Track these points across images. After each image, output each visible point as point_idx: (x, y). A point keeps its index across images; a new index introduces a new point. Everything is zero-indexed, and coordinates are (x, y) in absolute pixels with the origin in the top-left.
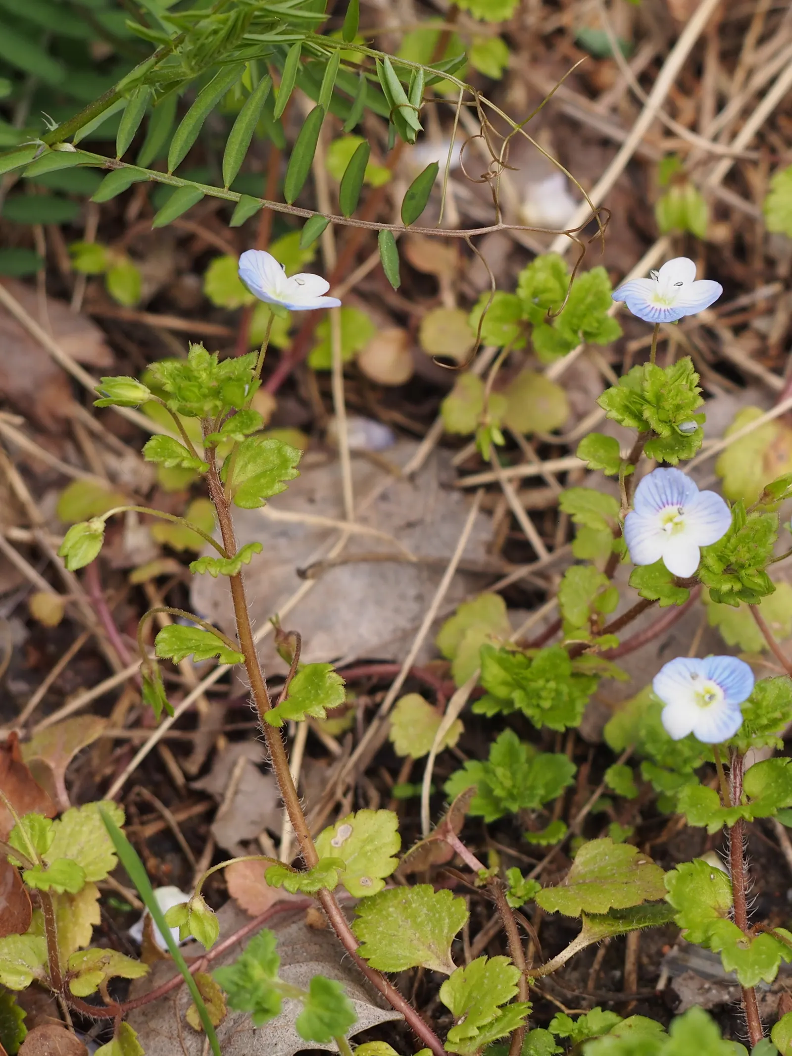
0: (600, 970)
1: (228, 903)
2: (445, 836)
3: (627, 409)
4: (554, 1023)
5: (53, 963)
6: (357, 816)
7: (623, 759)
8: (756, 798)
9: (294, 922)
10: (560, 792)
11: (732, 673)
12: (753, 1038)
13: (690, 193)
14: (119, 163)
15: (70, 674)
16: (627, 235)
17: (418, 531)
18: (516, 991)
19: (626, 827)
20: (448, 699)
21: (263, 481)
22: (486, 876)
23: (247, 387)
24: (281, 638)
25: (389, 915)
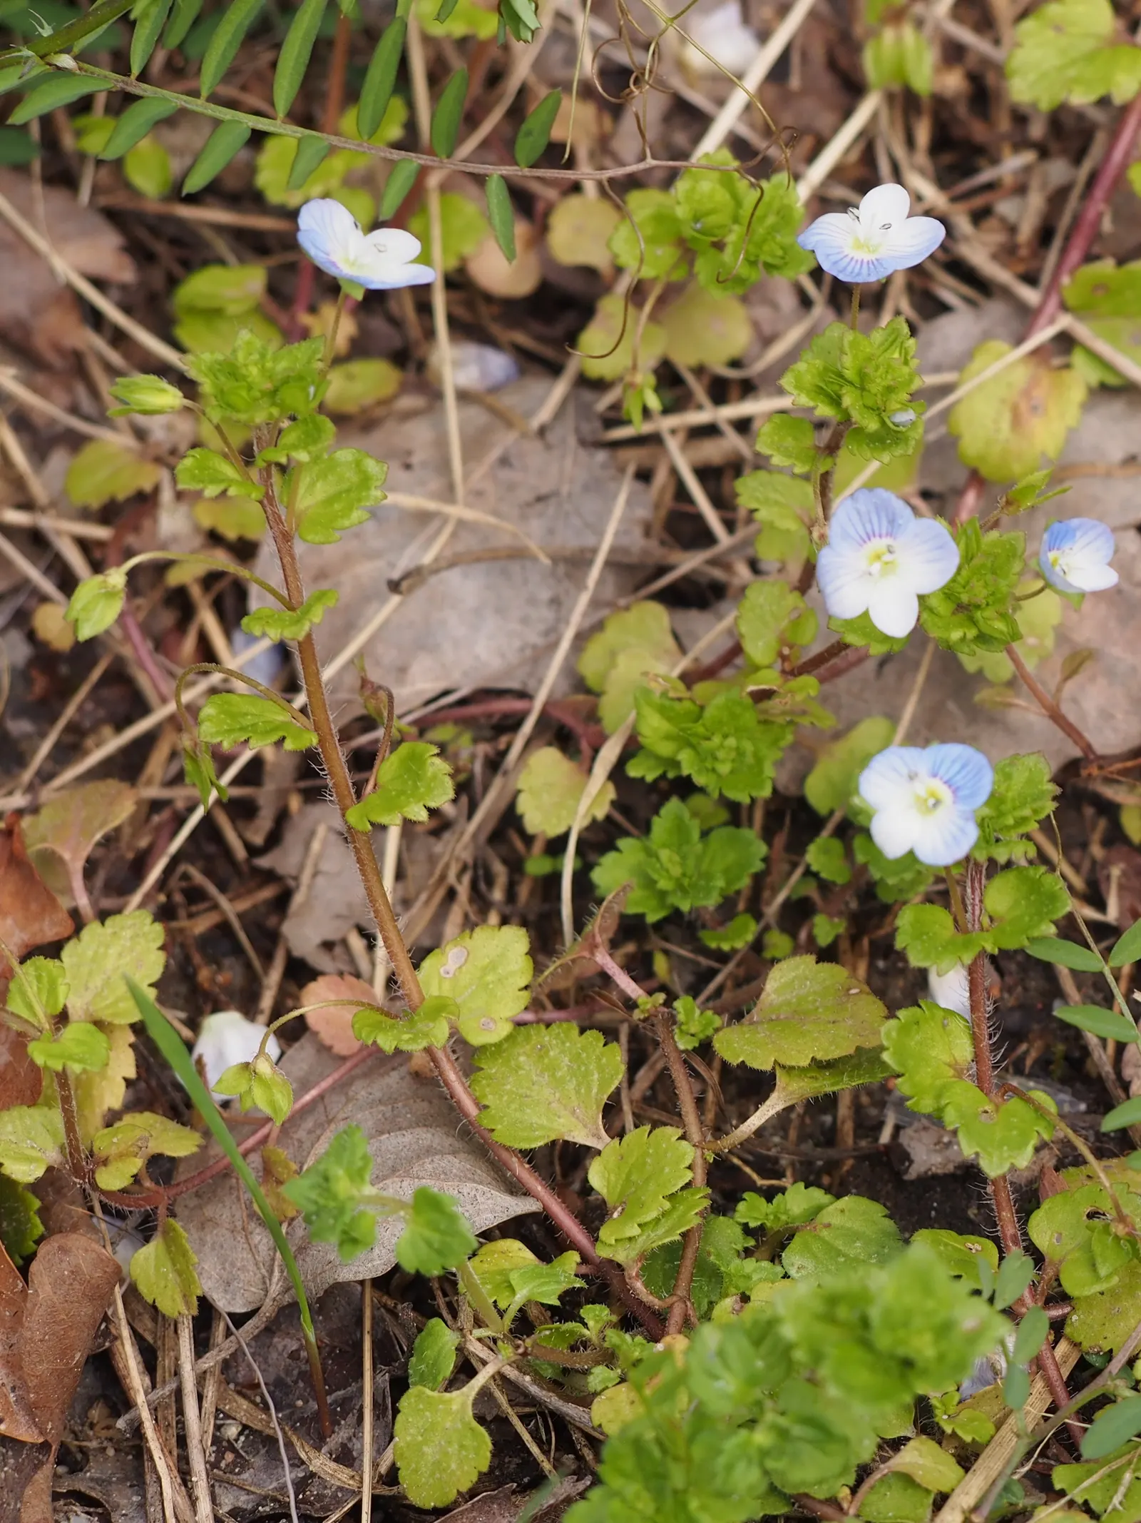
0: (805, 1113)
1: (307, 1035)
2: (592, 953)
3: (820, 391)
4: (741, 1207)
5: (72, 1147)
6: (475, 935)
7: (830, 826)
8: (1001, 919)
9: (394, 1069)
10: (745, 883)
11: (963, 767)
12: (1003, 1232)
13: (908, 32)
14: (135, 82)
15: (89, 706)
16: (826, 81)
17: (551, 508)
18: (689, 1176)
19: (836, 920)
20: (596, 750)
21: (337, 506)
22: (649, 1006)
23: (312, 390)
24: (367, 693)
25: (519, 1067)
